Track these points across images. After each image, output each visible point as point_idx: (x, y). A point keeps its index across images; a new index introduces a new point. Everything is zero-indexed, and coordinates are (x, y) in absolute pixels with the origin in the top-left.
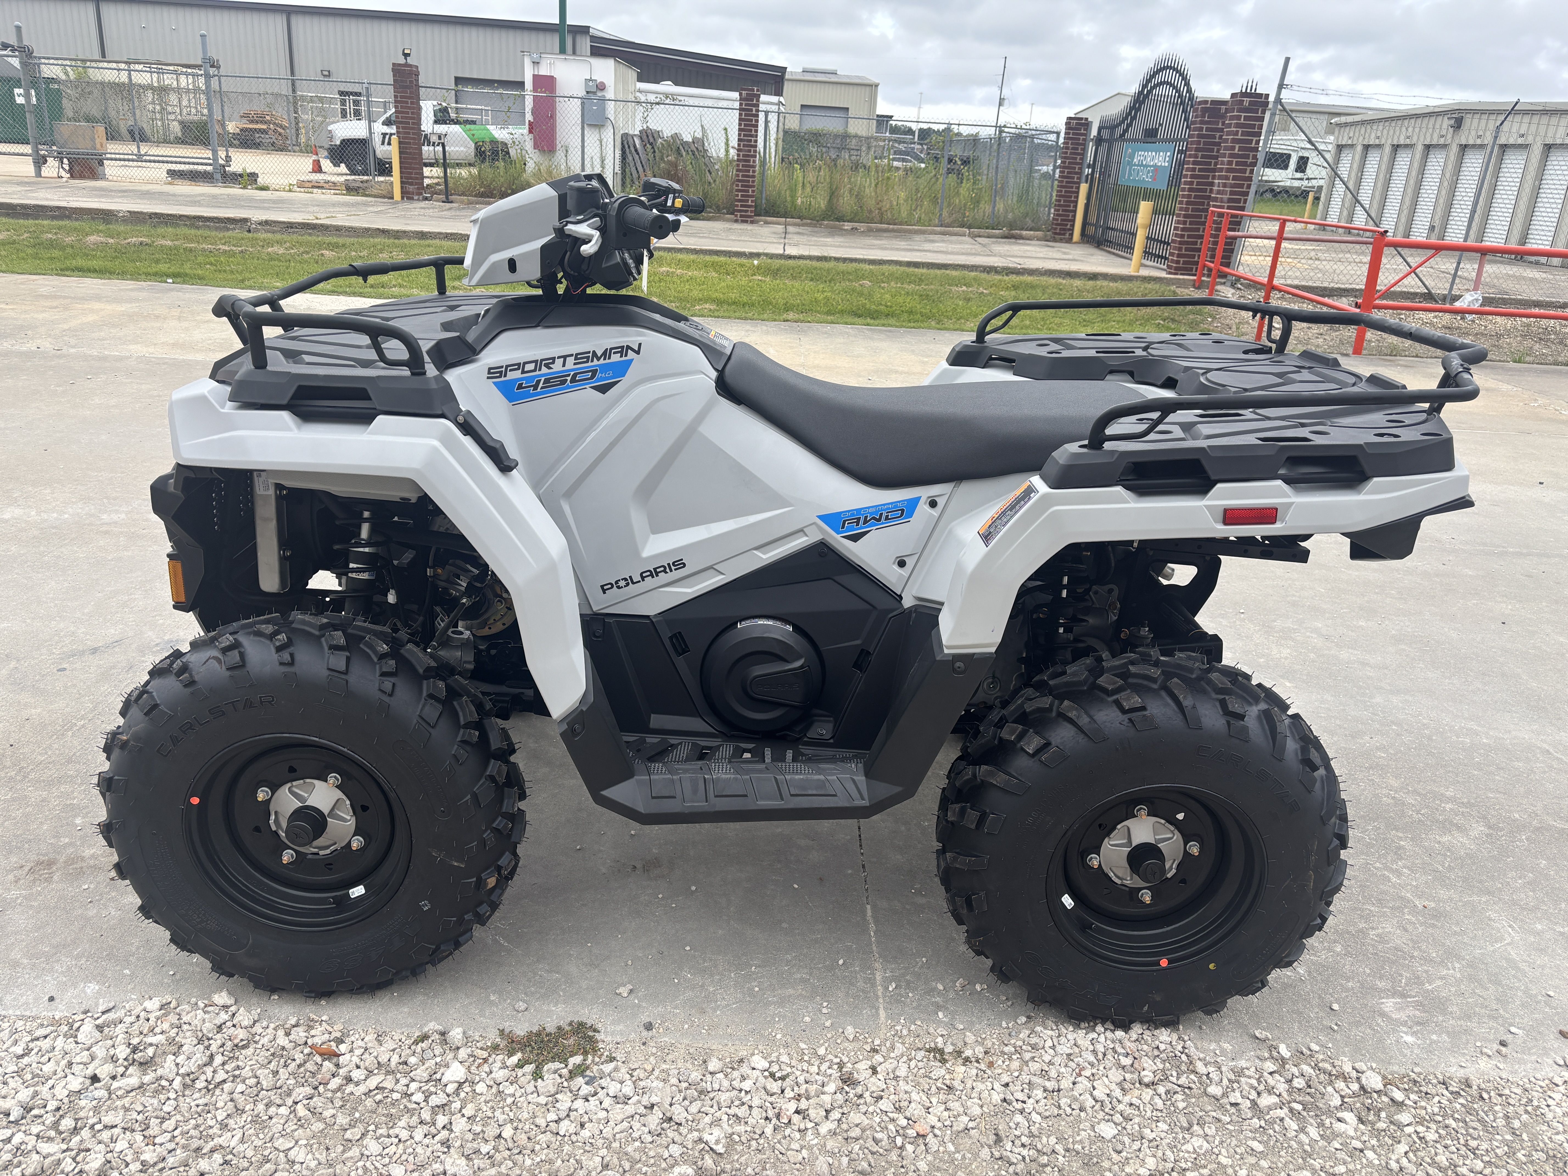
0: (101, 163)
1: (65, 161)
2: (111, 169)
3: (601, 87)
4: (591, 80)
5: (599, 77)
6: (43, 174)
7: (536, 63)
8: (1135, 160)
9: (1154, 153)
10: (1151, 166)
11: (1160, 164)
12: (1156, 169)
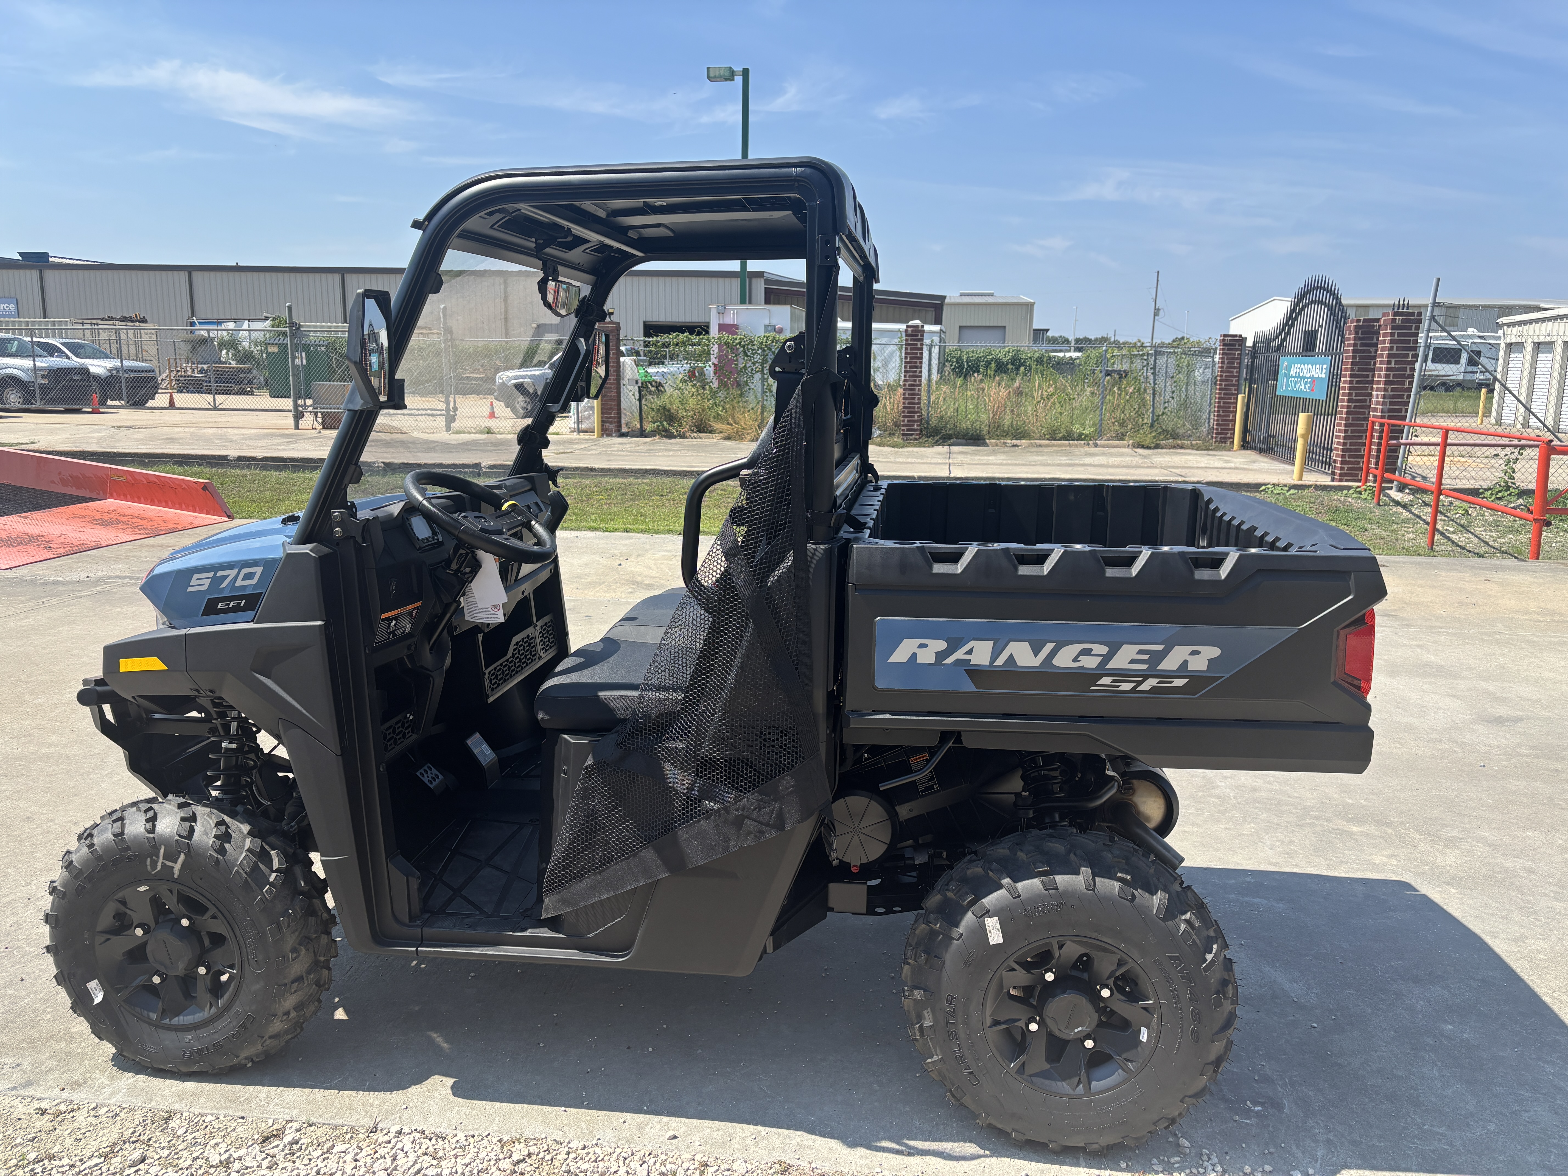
1: (319, 415)
3: (779, 331)
4: (770, 325)
5: (777, 322)
6: (299, 426)
7: (721, 311)
8: (1292, 372)
9: (1310, 366)
10: (1308, 378)
11: (1317, 376)
12: (1314, 380)
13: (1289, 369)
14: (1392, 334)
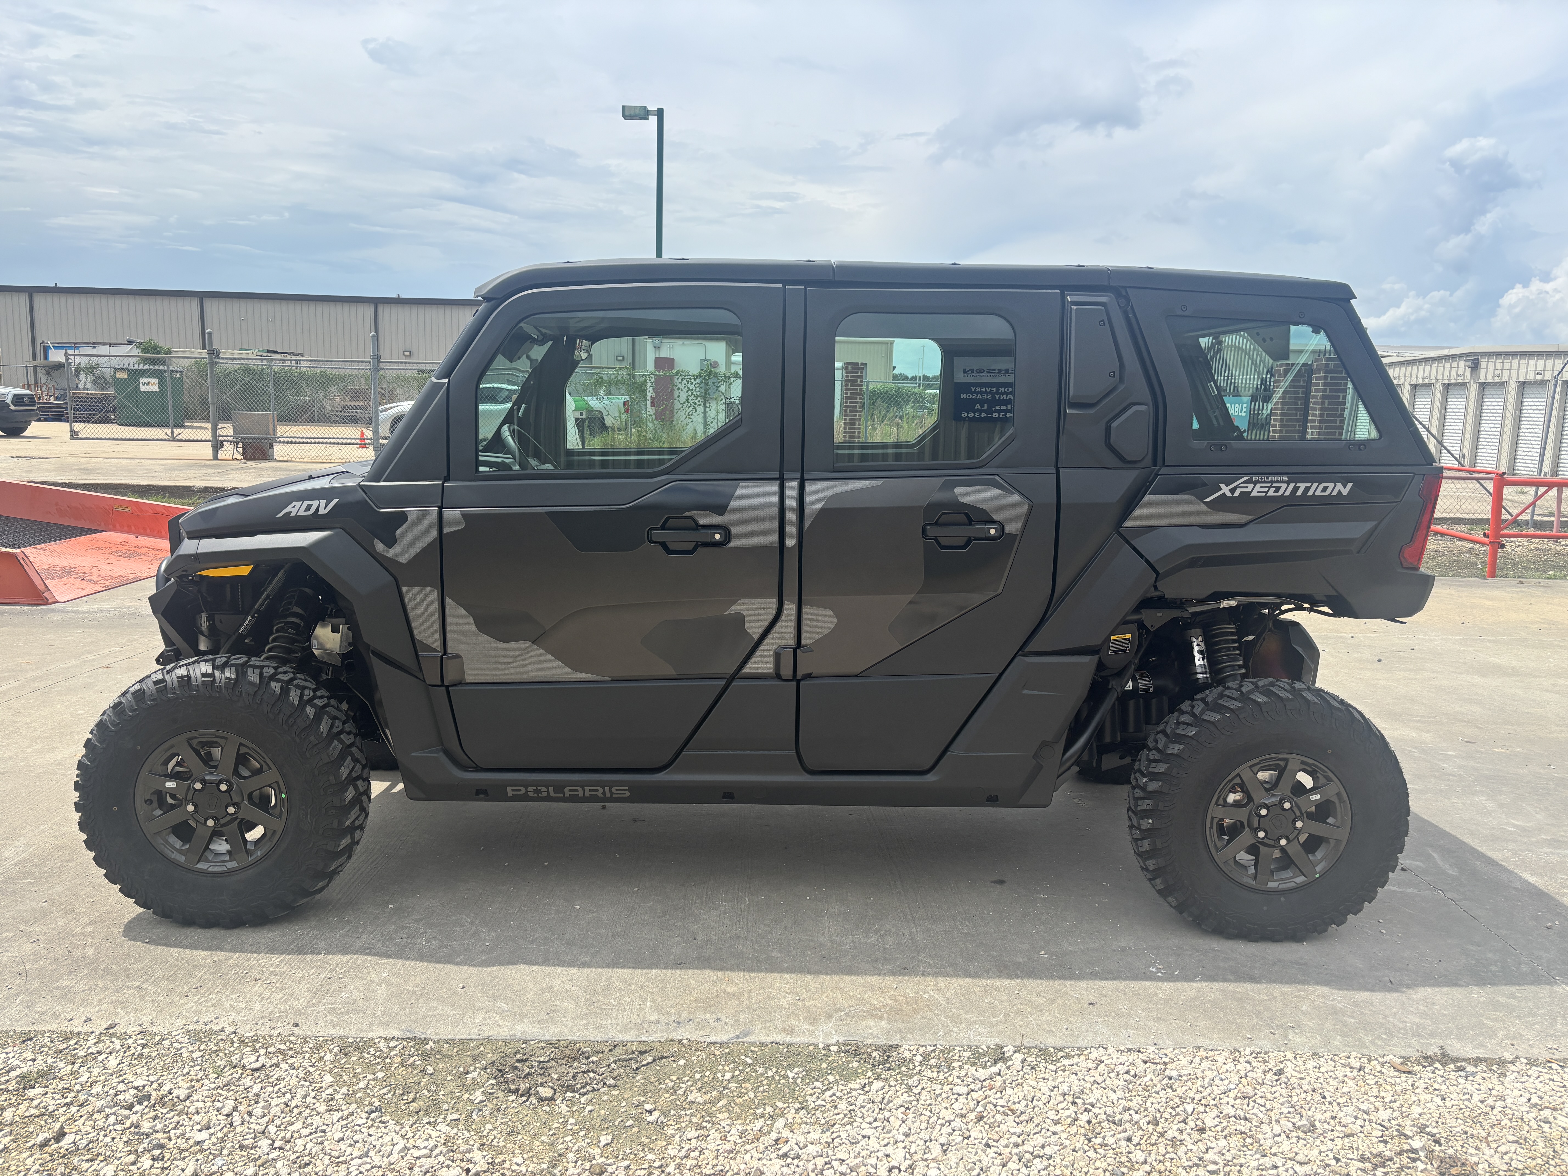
0: (272, 446)
1: (240, 445)
2: (278, 450)
3: (715, 365)
4: (705, 360)
5: (712, 357)
6: (220, 457)
7: (657, 348)
14: (1325, 378)
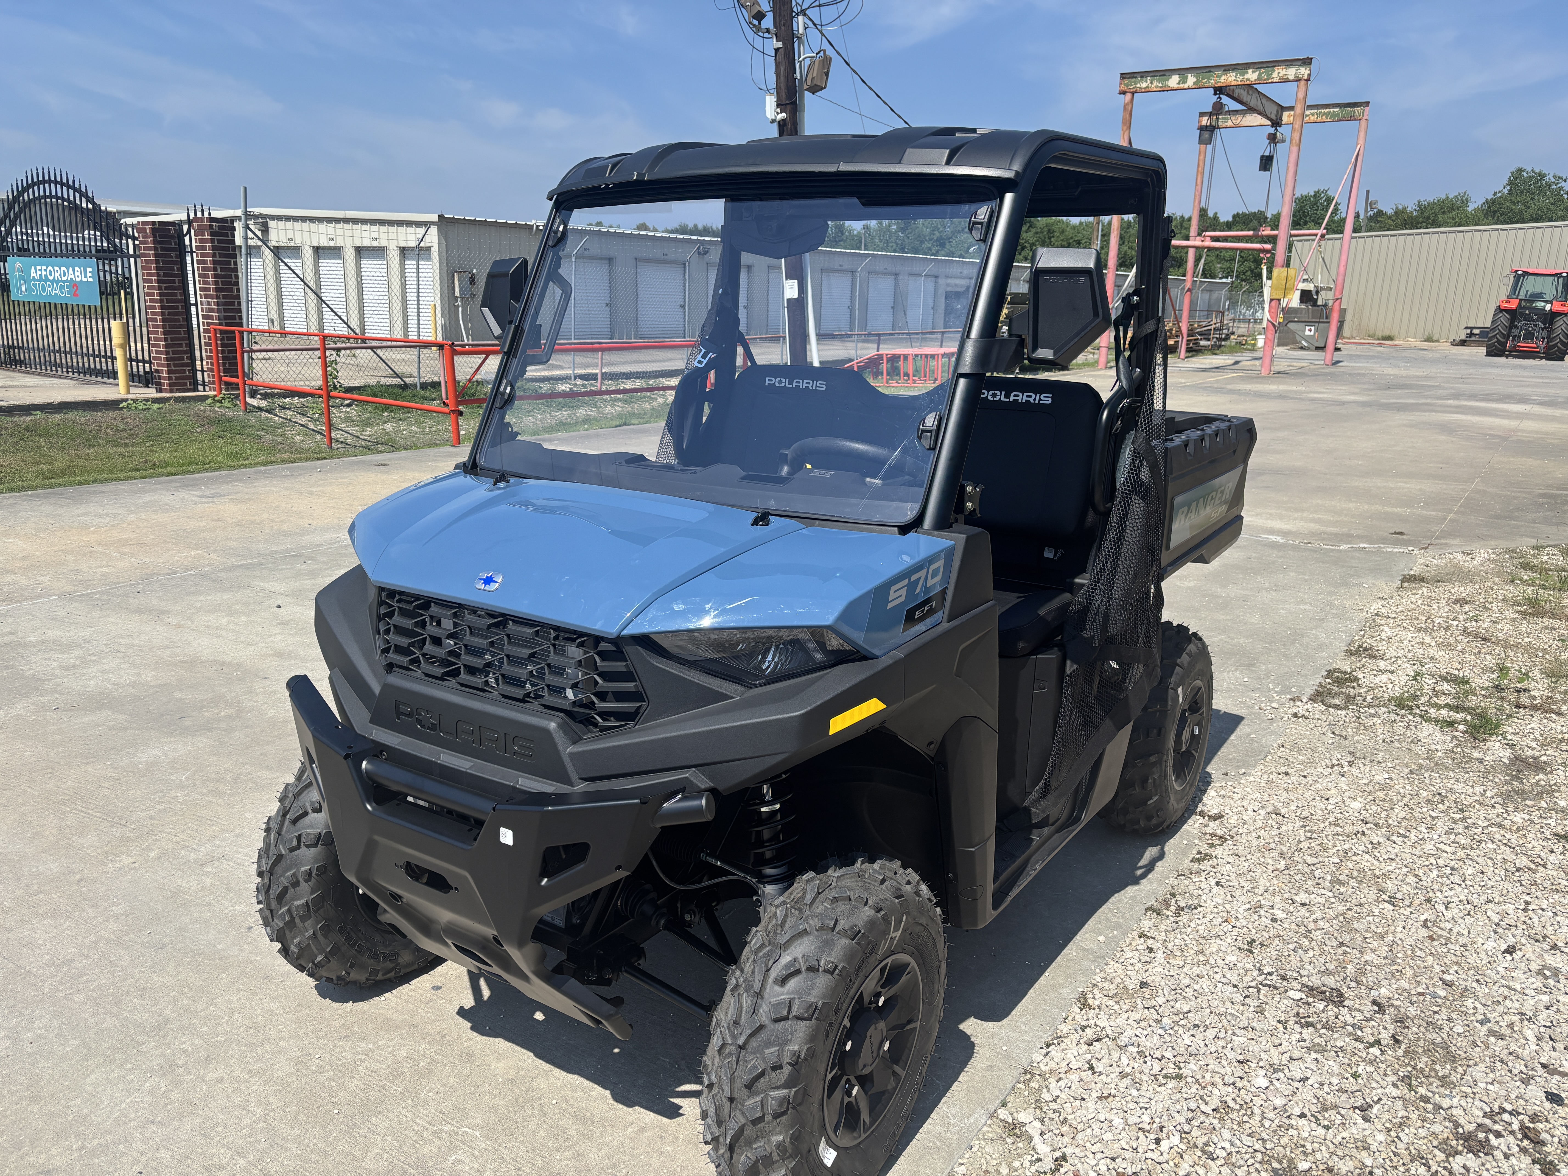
8: (33, 275)
9: (63, 268)
10: (64, 282)
11: (78, 279)
12: (74, 285)
13: (26, 271)
